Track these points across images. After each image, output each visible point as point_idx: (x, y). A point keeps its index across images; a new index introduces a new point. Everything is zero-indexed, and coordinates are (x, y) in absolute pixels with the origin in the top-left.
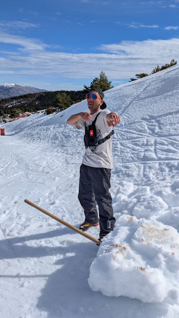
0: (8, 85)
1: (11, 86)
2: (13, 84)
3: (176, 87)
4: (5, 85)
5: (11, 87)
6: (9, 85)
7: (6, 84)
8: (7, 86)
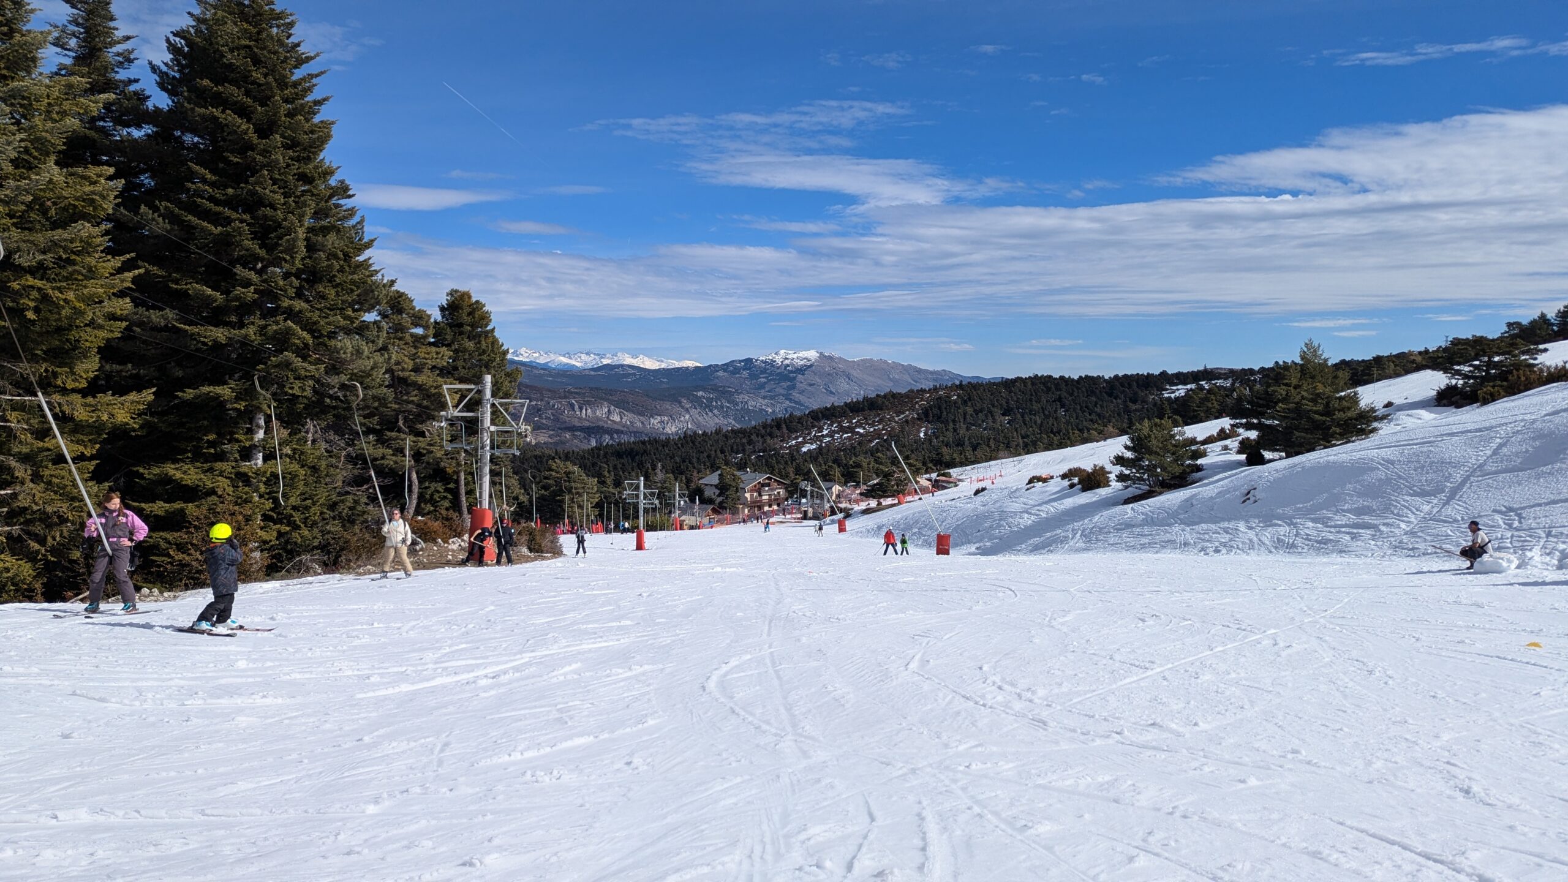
0: (790, 356)
1: (802, 362)
2: (812, 354)
3: (1561, 456)
4: (779, 360)
5: (802, 366)
6: (795, 356)
7: (782, 352)
8: (787, 362)
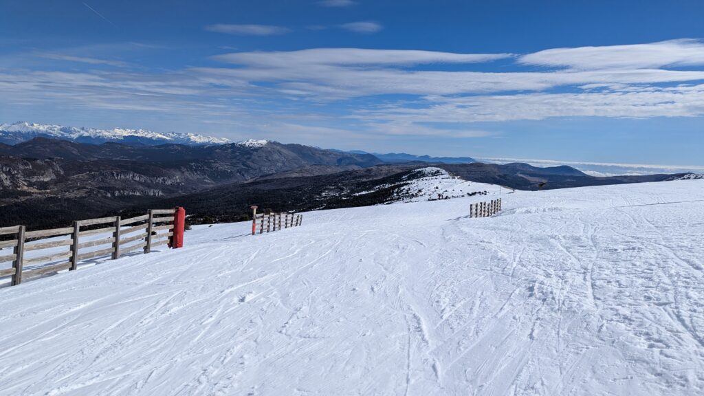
0: (253, 143)
1: (258, 146)
2: (264, 142)
4: (248, 144)
6: (256, 142)
7: (252, 140)
8: (251, 145)
